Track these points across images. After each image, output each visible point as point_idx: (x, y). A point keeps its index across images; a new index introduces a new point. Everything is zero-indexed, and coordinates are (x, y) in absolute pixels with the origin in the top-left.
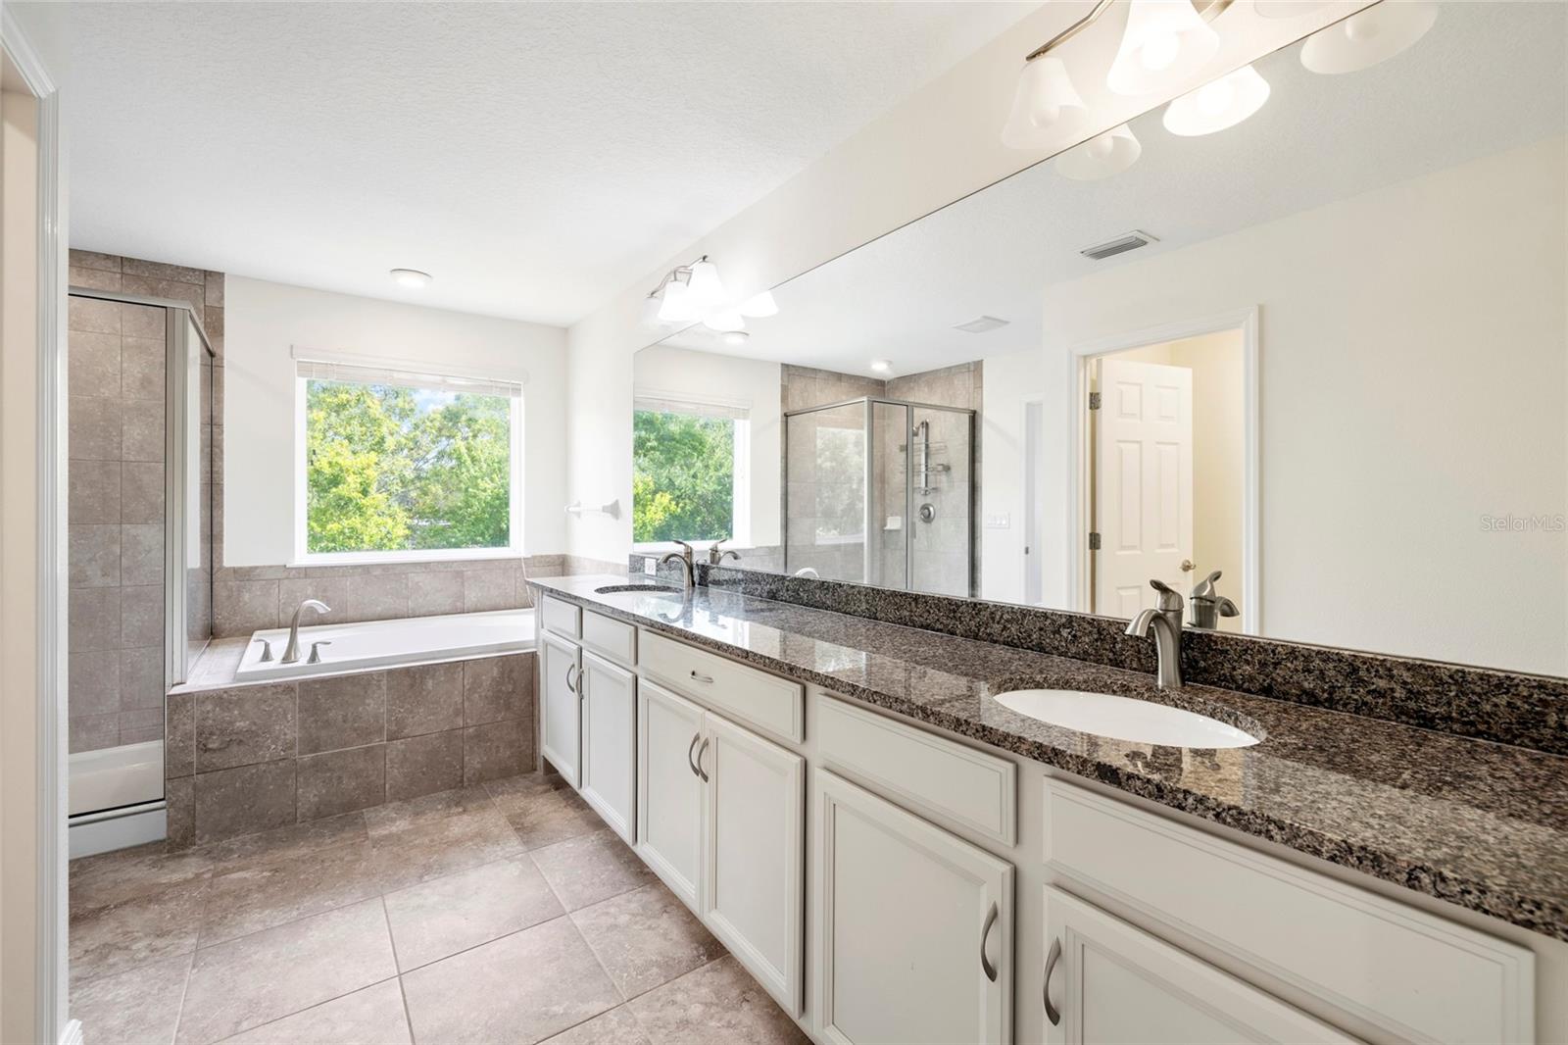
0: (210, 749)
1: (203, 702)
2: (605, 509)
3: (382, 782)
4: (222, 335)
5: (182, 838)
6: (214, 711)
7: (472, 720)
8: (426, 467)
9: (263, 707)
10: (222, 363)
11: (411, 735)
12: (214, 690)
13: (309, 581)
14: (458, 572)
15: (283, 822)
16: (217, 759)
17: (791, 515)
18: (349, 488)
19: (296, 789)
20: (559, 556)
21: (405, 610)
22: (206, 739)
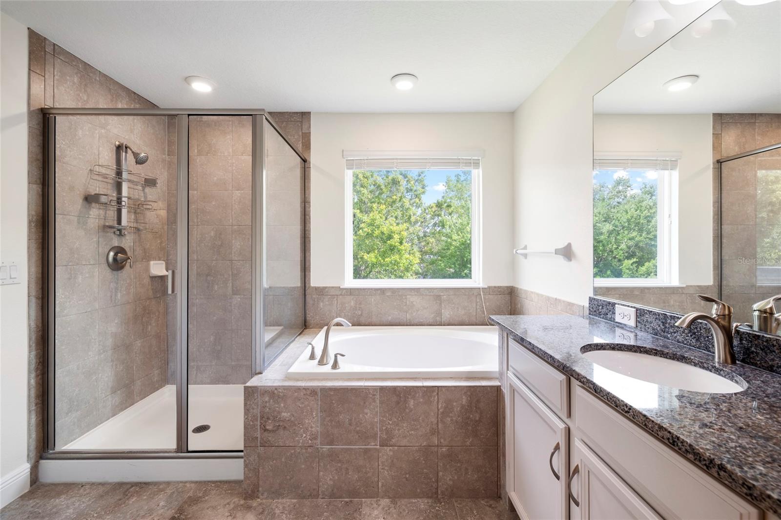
0: (268, 430)
1: (263, 394)
2: (557, 252)
3: (376, 479)
4: (310, 149)
5: (252, 491)
6: (269, 402)
7: (445, 440)
8: (428, 231)
9: (298, 404)
10: (310, 165)
11: (398, 444)
12: (270, 386)
13: (352, 297)
14: (437, 295)
15: (311, 495)
16: (271, 437)
17: (726, 257)
18: (395, 241)
19: (319, 471)
20: (507, 287)
21: (405, 320)
22: (266, 422)
